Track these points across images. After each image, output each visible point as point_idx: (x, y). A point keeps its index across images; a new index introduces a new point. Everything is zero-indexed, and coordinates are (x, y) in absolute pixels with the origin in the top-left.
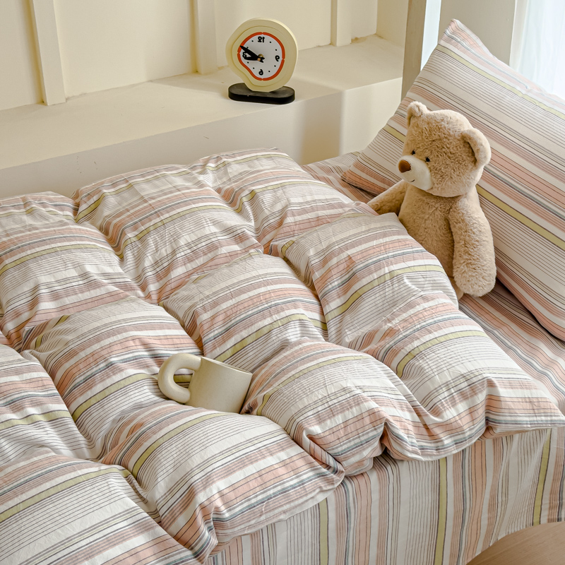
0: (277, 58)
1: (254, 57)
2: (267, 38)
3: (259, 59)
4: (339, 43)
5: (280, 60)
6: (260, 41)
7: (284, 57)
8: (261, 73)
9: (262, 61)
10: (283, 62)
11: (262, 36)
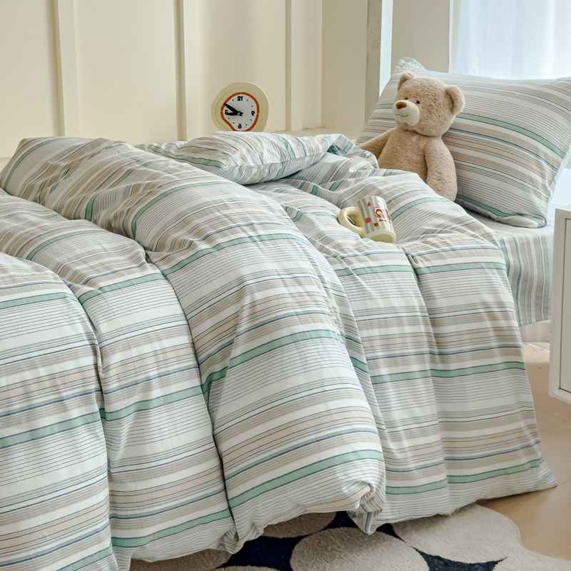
0: (253, 113)
1: (235, 113)
3: (239, 114)
5: (255, 115)
6: (239, 100)
7: (258, 112)
8: (240, 126)
10: (258, 116)
11: (241, 95)
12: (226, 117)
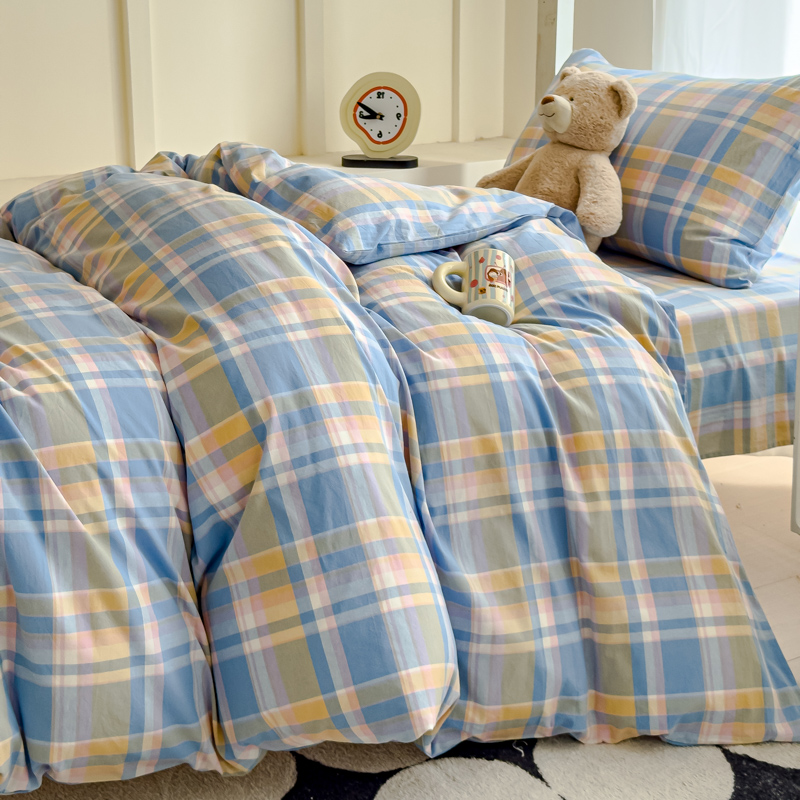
1: (373, 115)
2: (387, 92)
3: (378, 117)
4: (461, 139)
5: (402, 118)
6: (379, 97)
7: (406, 114)
8: (380, 135)
9: (381, 119)
10: (405, 120)
11: (381, 91)
12: (361, 121)
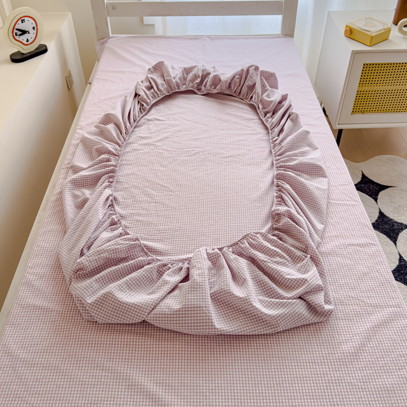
0: (34, 28)
1: (24, 32)
2: (26, 18)
3: (27, 32)
6: (22, 22)
8: (28, 41)
10: (37, 29)
11: (23, 19)
12: (17, 38)
